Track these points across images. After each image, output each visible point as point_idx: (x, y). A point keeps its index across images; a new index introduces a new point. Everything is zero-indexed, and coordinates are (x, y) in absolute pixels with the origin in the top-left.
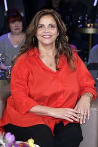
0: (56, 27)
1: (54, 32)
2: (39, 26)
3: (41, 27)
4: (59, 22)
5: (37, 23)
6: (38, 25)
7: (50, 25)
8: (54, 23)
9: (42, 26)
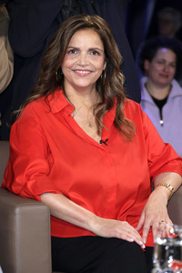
0: (102, 53)
1: (98, 62)
2: (69, 49)
3: (73, 51)
4: (110, 44)
5: (66, 44)
6: (67, 48)
7: (90, 50)
8: (100, 47)
9: (75, 50)
